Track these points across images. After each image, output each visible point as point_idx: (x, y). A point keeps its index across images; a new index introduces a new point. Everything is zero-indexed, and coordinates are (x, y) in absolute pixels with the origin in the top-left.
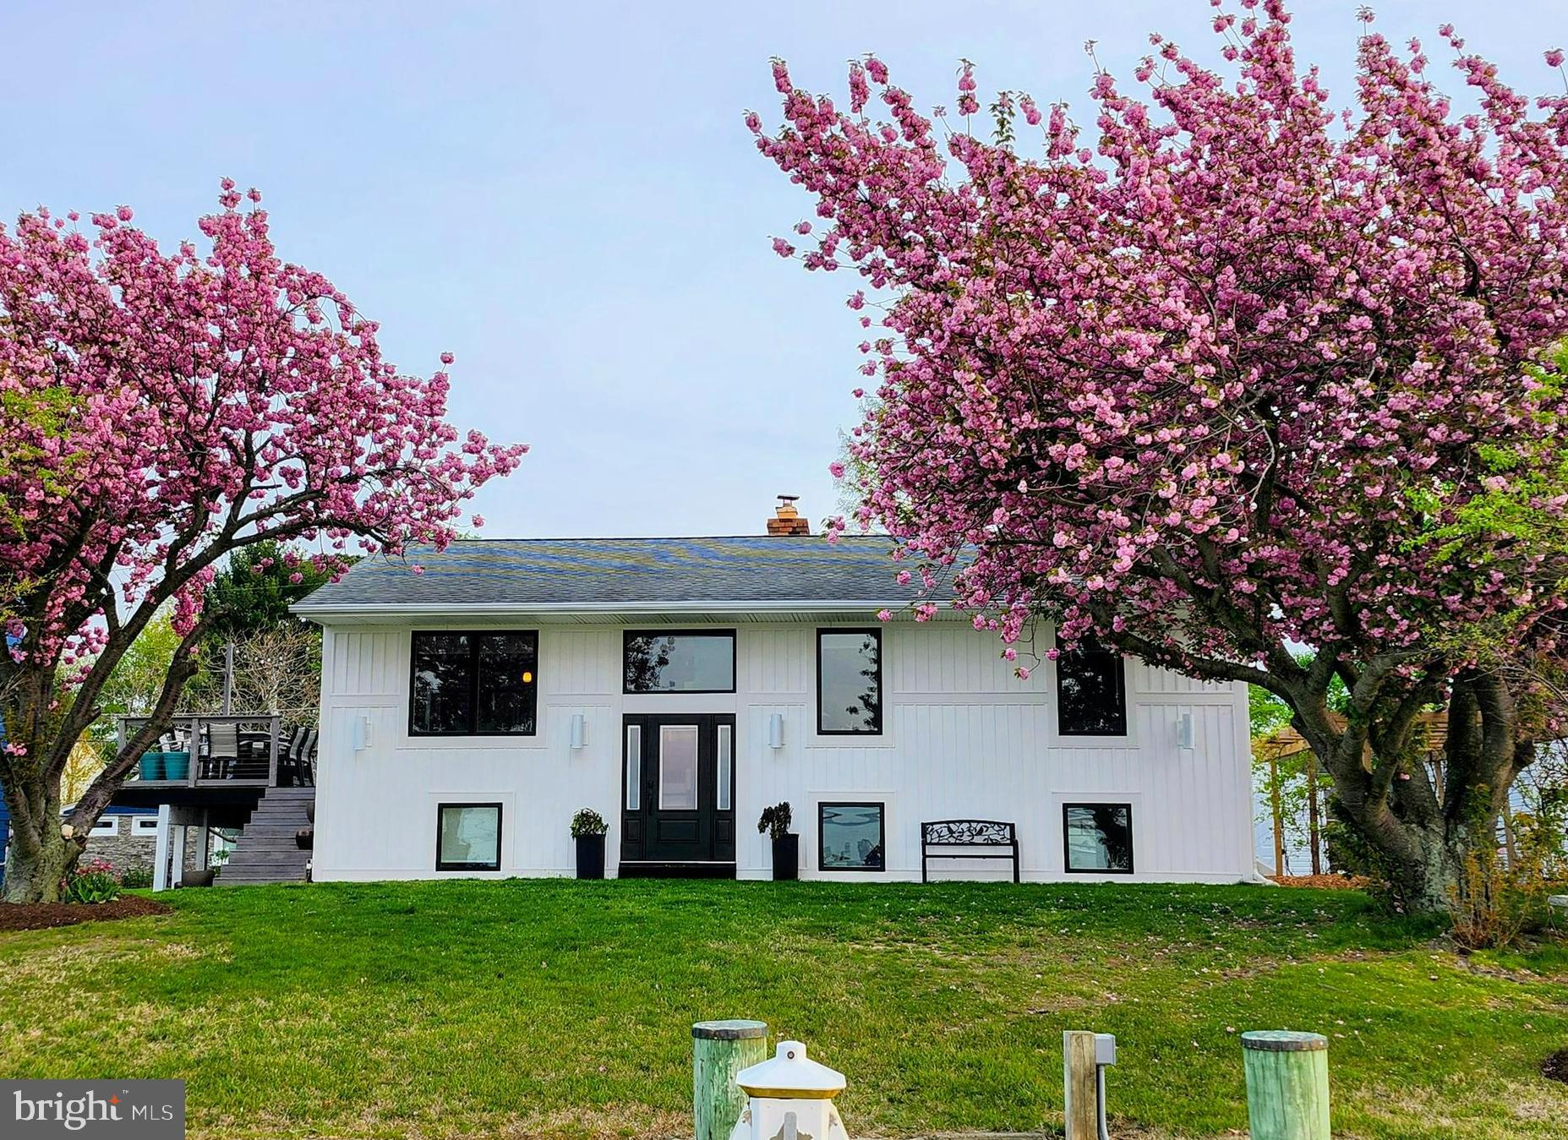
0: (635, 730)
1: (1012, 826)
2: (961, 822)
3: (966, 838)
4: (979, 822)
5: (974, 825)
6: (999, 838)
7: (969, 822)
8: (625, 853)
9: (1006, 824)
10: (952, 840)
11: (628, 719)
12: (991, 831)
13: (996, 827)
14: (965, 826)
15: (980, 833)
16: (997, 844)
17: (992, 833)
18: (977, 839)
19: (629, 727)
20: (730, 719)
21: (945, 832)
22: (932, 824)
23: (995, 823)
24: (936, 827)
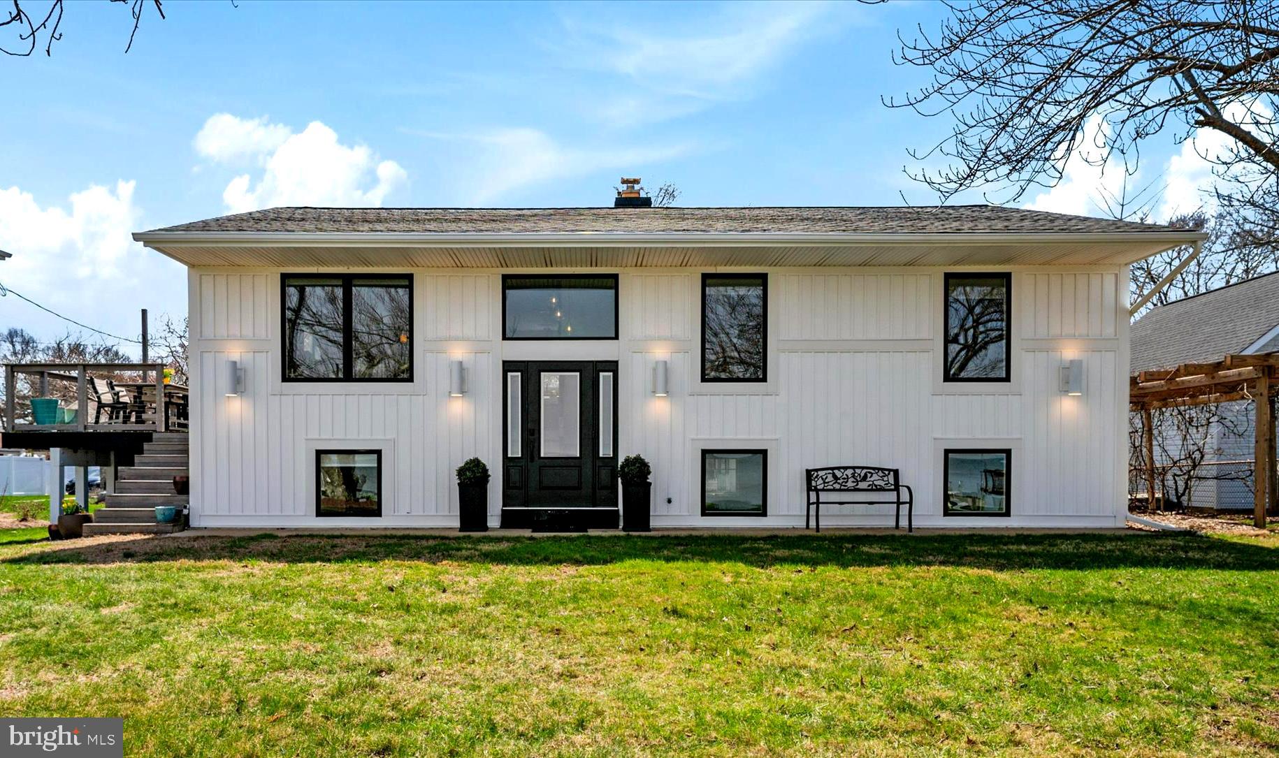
0: (515, 377)
1: (896, 472)
2: (846, 468)
3: (850, 484)
4: (863, 468)
5: (858, 471)
6: (882, 483)
7: (854, 468)
8: (507, 500)
9: (890, 470)
10: (837, 486)
11: (508, 366)
12: (875, 477)
13: (880, 473)
14: (849, 472)
15: (865, 478)
16: (881, 489)
17: (875, 479)
18: (863, 485)
19: (509, 374)
20: (612, 366)
21: (830, 478)
22: (817, 470)
23: (879, 469)
24: (821, 473)
